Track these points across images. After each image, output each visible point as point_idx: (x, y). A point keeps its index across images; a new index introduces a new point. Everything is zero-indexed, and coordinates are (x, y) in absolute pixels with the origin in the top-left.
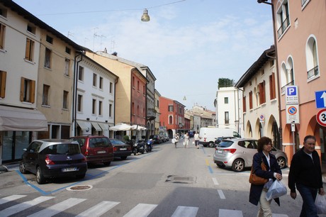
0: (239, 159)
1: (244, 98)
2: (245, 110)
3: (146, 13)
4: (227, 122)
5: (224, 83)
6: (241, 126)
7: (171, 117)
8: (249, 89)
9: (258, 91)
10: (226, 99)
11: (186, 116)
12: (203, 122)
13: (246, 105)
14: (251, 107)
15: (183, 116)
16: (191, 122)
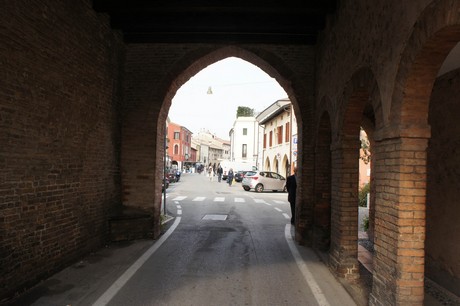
0: (260, 184)
1: (265, 136)
2: (265, 147)
3: (210, 89)
4: (244, 155)
5: (243, 112)
6: (260, 161)
7: (176, 146)
8: (270, 128)
9: (277, 132)
10: (245, 131)
11: (193, 146)
12: (212, 153)
13: (266, 142)
14: (271, 145)
15: (189, 145)
16: (198, 153)
